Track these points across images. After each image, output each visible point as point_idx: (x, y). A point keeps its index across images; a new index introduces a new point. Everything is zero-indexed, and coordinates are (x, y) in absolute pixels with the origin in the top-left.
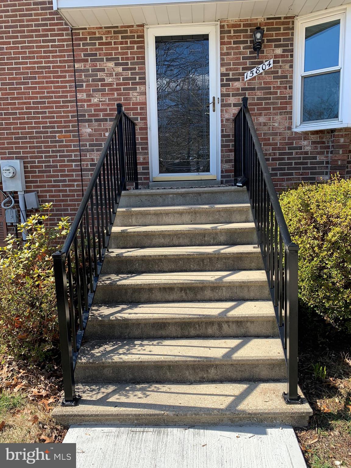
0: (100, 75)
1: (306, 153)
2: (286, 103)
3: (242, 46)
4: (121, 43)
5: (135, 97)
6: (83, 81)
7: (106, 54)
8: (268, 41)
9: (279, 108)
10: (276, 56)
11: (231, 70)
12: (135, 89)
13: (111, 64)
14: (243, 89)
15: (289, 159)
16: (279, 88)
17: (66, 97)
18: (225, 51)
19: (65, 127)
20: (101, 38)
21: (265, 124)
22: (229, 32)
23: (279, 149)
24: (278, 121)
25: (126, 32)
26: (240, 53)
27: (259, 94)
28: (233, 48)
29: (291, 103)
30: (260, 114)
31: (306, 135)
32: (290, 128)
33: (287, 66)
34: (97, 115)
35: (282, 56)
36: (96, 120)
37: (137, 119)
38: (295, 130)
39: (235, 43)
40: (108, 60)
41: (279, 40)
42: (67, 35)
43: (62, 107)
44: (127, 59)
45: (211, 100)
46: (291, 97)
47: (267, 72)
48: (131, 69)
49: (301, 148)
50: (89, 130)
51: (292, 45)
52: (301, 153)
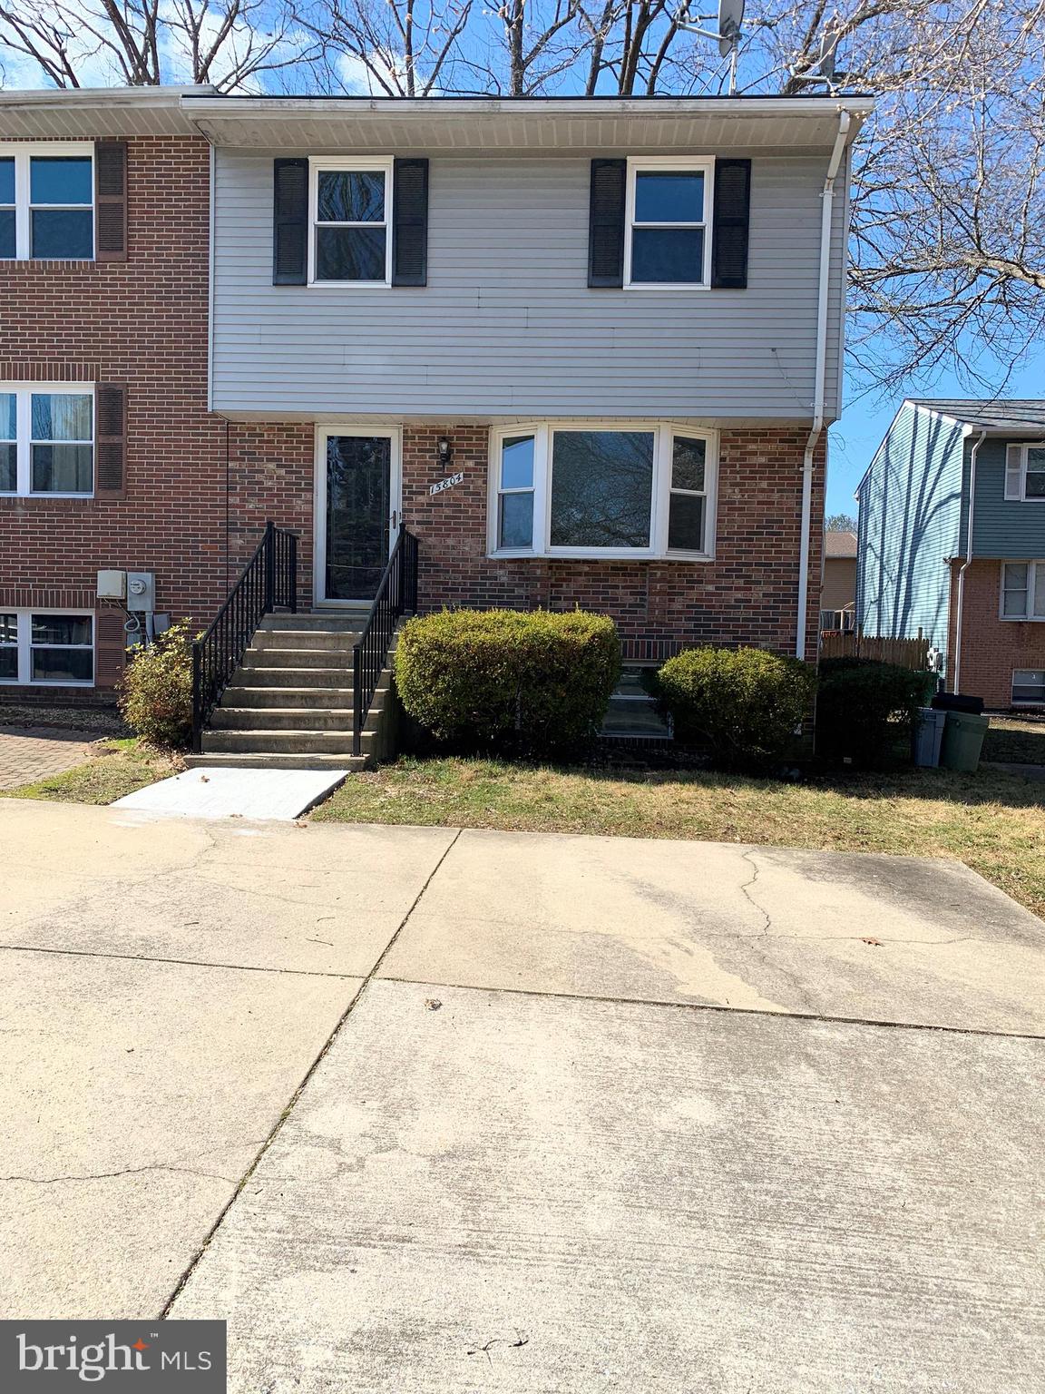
0: (258, 477)
1: (502, 585)
2: (479, 524)
3: (428, 455)
4: (286, 442)
5: (299, 505)
6: (237, 483)
7: (267, 454)
8: (458, 451)
9: (471, 530)
10: (467, 469)
11: (414, 481)
12: (300, 496)
13: (272, 466)
14: (428, 505)
15: (481, 590)
16: (470, 506)
17: (215, 500)
18: (408, 459)
19: (211, 536)
20: (262, 435)
21: (454, 548)
22: (414, 438)
23: (470, 578)
24: (469, 546)
25: (292, 430)
26: (426, 463)
27: (448, 511)
28: (417, 457)
29: (484, 524)
30: (448, 536)
31: (502, 563)
32: (483, 554)
33: (480, 482)
34: (251, 524)
35: (475, 470)
36: (250, 530)
37: (300, 532)
38: (490, 556)
39: (420, 451)
40: (268, 460)
41: (471, 451)
42: (222, 429)
43: (209, 512)
44: (292, 460)
45: (391, 515)
46: (484, 518)
47: (456, 487)
48: (296, 472)
49: (496, 578)
50: (240, 542)
51: (486, 458)
52: (496, 585)
